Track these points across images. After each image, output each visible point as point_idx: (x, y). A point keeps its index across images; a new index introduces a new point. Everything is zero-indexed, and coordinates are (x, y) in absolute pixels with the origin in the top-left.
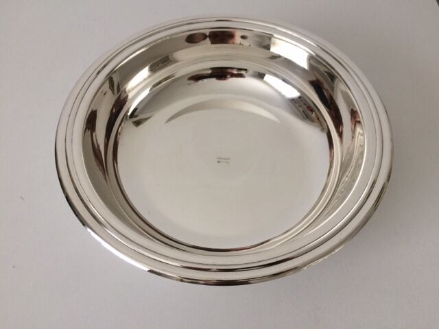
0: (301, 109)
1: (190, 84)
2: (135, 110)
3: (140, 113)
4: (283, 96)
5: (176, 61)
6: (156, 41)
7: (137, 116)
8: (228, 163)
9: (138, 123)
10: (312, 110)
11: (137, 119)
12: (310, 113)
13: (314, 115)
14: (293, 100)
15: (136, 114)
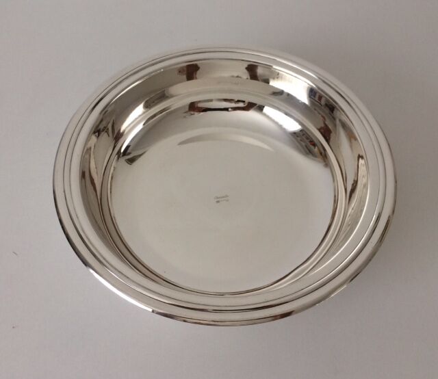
0: (304, 144)
1: (185, 117)
2: (128, 147)
3: (133, 150)
4: (284, 130)
5: (172, 96)
6: (149, 74)
7: (130, 153)
8: (227, 201)
9: (131, 161)
10: (314, 145)
11: (130, 157)
12: (312, 147)
13: (316, 150)
14: (294, 134)
15: (128, 151)
